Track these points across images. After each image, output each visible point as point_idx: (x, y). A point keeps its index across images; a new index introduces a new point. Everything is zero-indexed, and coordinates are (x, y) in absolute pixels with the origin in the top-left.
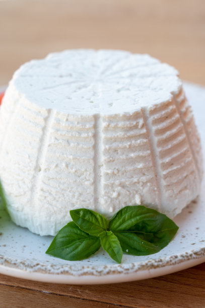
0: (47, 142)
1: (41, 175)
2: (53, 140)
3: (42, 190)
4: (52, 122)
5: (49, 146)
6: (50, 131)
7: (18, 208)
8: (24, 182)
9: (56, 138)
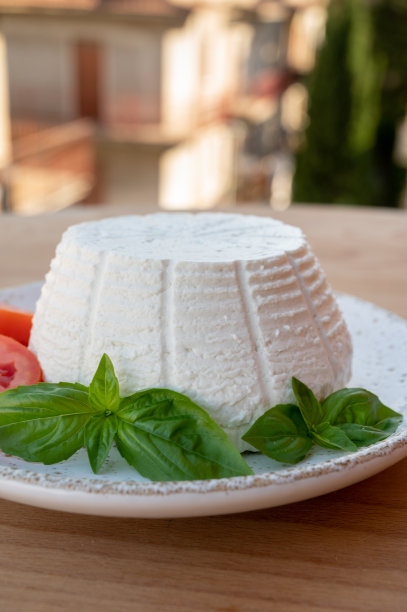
0: (253, 307)
1: (265, 352)
2: (260, 300)
3: (275, 373)
4: (247, 275)
5: (260, 308)
6: (250, 290)
7: (244, 419)
8: (243, 376)
9: (263, 296)
